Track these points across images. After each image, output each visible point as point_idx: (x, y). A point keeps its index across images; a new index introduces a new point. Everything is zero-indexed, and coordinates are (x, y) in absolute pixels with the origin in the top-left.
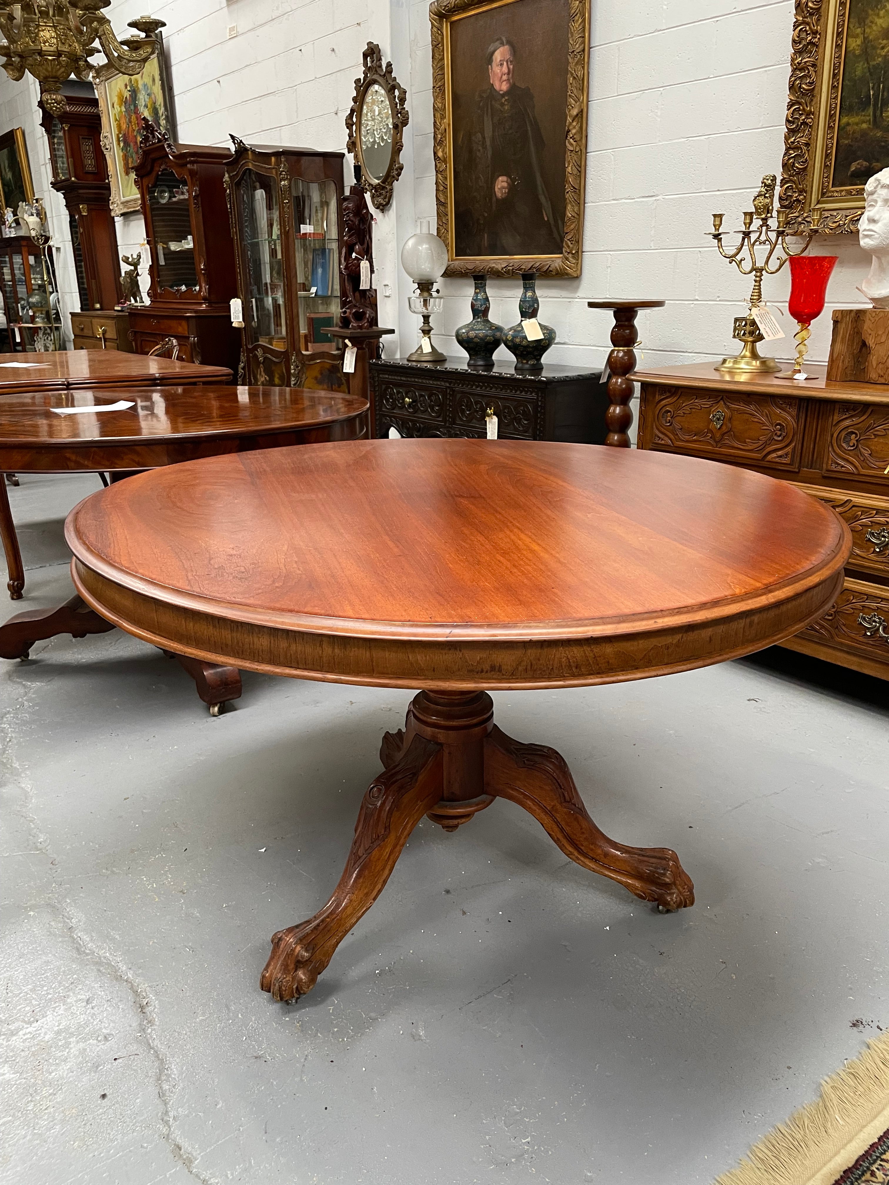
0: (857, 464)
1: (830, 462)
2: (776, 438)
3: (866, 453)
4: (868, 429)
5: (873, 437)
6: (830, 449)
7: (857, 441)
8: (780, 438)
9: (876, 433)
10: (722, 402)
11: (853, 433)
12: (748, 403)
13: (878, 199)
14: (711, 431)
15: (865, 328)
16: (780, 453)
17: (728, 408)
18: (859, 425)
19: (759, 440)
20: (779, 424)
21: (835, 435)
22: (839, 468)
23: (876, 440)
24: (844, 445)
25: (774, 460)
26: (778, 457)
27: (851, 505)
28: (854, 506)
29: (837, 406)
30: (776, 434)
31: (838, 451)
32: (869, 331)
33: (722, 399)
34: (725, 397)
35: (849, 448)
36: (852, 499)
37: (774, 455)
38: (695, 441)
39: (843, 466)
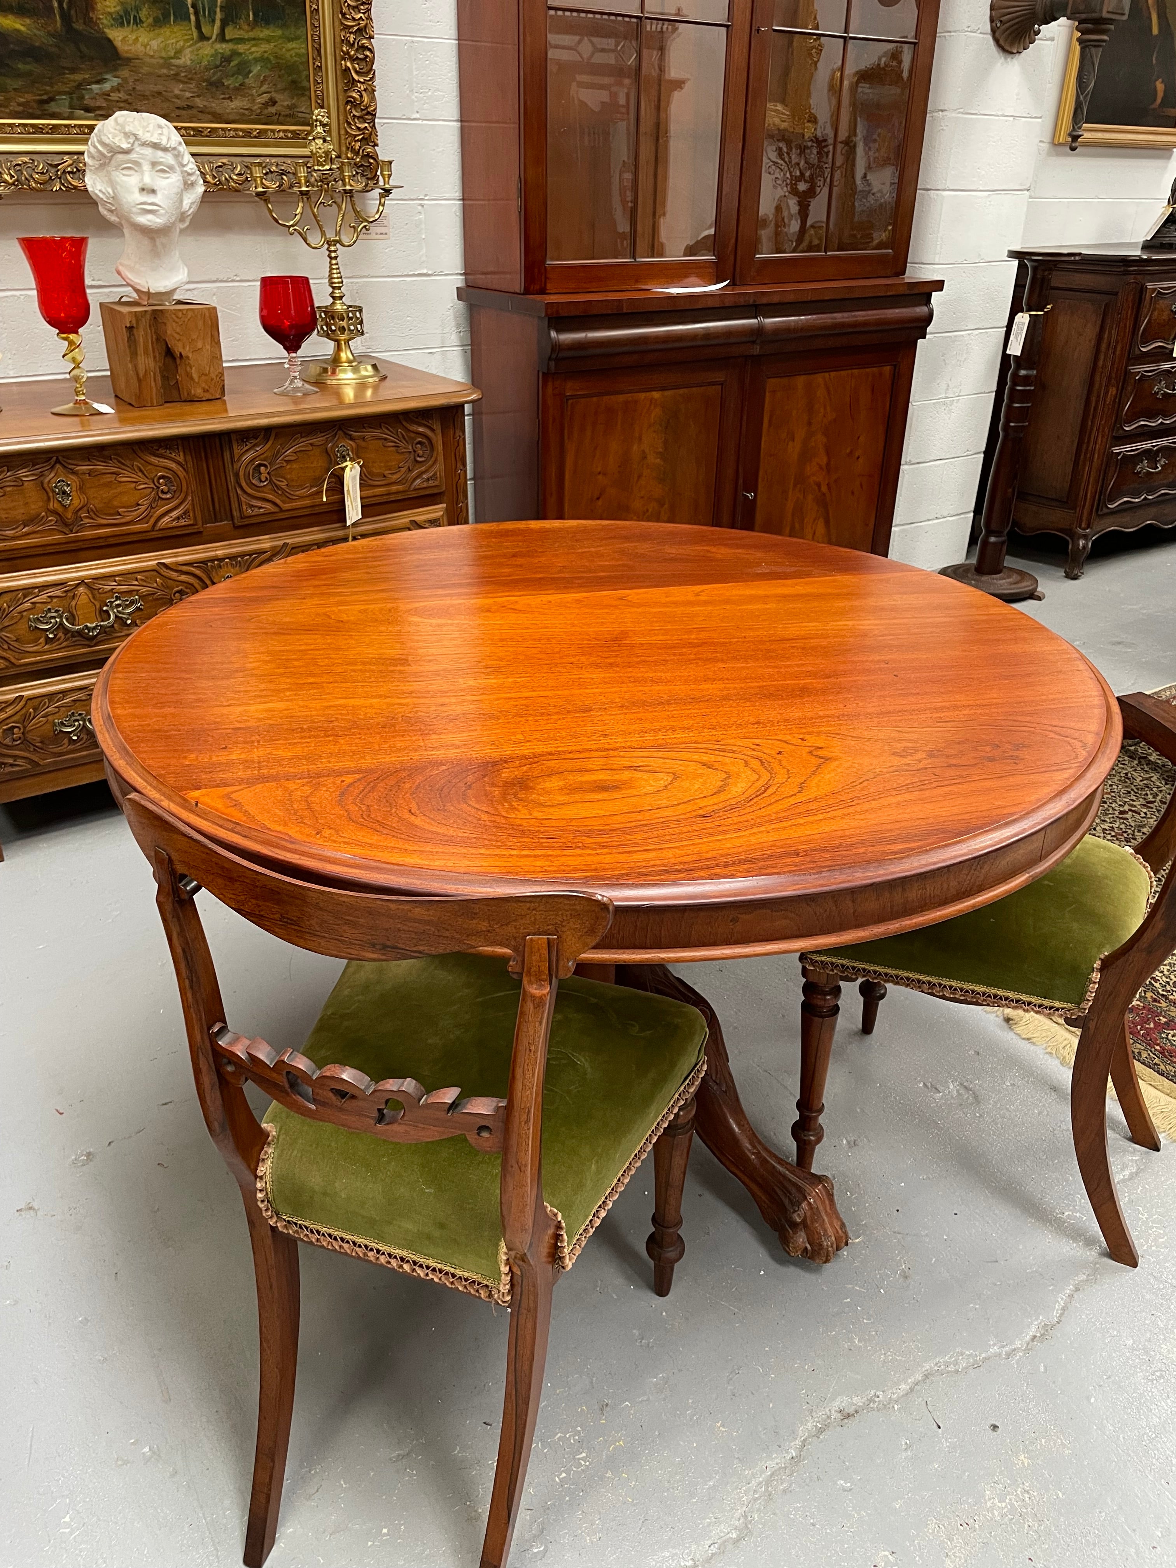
0: (278, 501)
1: (244, 507)
2: (164, 496)
3: (283, 484)
4: (276, 456)
5: (285, 464)
6: (239, 491)
7: (268, 473)
8: (168, 496)
9: (287, 459)
10: (58, 466)
11: (260, 465)
12: (106, 459)
13: (141, 161)
14: (55, 512)
15: (169, 332)
16: (174, 514)
17: (74, 473)
18: (265, 455)
19: (139, 505)
20: (162, 477)
21: (241, 473)
22: (256, 511)
23: (288, 467)
24: (254, 482)
25: (170, 525)
26: (173, 520)
27: (288, 549)
28: (293, 548)
29: (233, 437)
30: (163, 492)
31: (249, 491)
32: (178, 337)
33: (58, 461)
34: (60, 458)
35: (262, 484)
36: (287, 541)
37: (167, 519)
38: (27, 534)
39: (261, 508)
